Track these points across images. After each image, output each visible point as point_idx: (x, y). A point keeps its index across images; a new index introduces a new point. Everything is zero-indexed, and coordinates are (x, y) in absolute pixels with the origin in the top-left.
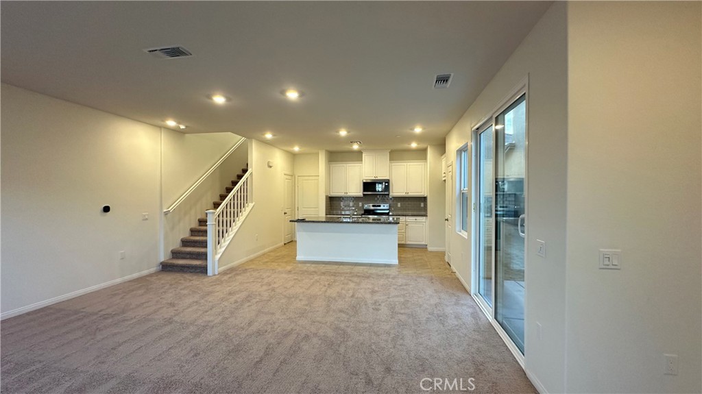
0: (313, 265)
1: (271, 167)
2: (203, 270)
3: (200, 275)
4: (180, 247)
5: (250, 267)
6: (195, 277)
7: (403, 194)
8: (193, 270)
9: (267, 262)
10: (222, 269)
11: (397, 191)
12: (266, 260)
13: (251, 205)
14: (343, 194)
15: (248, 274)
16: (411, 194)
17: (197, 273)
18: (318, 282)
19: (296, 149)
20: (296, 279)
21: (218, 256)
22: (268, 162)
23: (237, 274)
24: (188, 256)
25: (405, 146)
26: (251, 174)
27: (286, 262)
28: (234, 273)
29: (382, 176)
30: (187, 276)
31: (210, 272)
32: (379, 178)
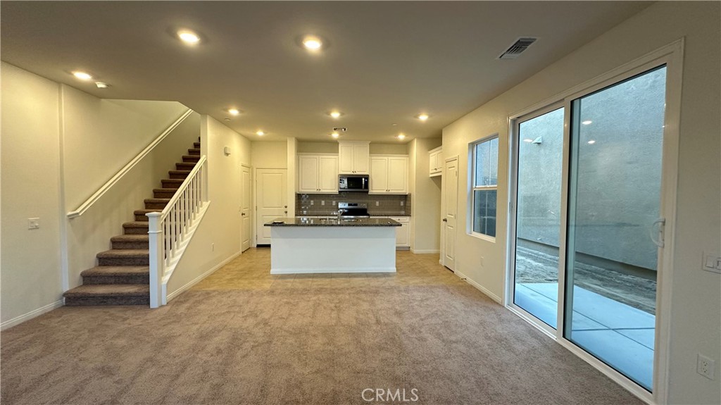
0: (297, 280)
1: (227, 154)
2: (144, 300)
3: (139, 307)
4: (96, 266)
5: (212, 289)
6: (129, 313)
7: (384, 192)
8: (124, 301)
9: (232, 279)
10: (172, 295)
11: (376, 188)
12: (228, 277)
13: (206, 205)
14: (315, 191)
15: (214, 300)
16: (394, 191)
17: (131, 304)
18: (319, 304)
19: (260, 133)
20: (287, 303)
21: (166, 279)
22: (225, 148)
23: (199, 302)
24: (113, 280)
25: (392, 138)
26: (206, 162)
27: (258, 278)
28: (191, 301)
29: (359, 170)
30: (116, 311)
31: (154, 303)
32: (358, 173)
